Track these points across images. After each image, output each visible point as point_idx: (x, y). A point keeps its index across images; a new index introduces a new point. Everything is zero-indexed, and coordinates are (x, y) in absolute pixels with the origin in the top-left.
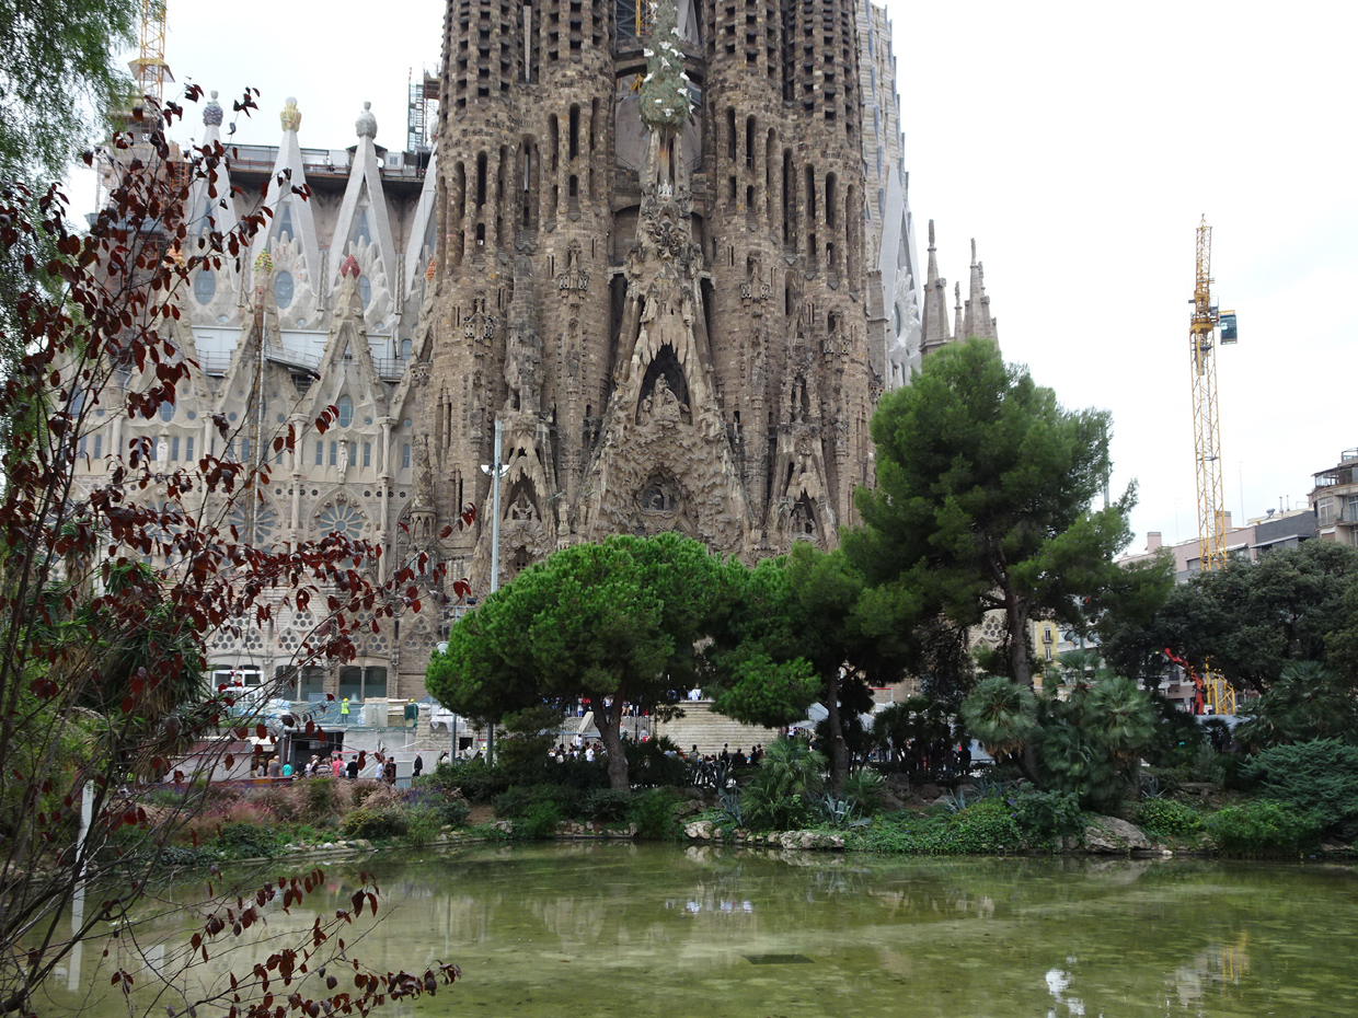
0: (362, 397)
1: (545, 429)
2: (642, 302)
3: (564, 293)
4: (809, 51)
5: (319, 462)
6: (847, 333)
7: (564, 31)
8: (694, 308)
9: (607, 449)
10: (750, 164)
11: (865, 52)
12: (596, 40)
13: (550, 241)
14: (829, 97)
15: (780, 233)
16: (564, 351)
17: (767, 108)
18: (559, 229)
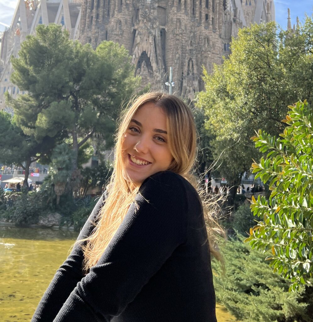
18: (115, 16)
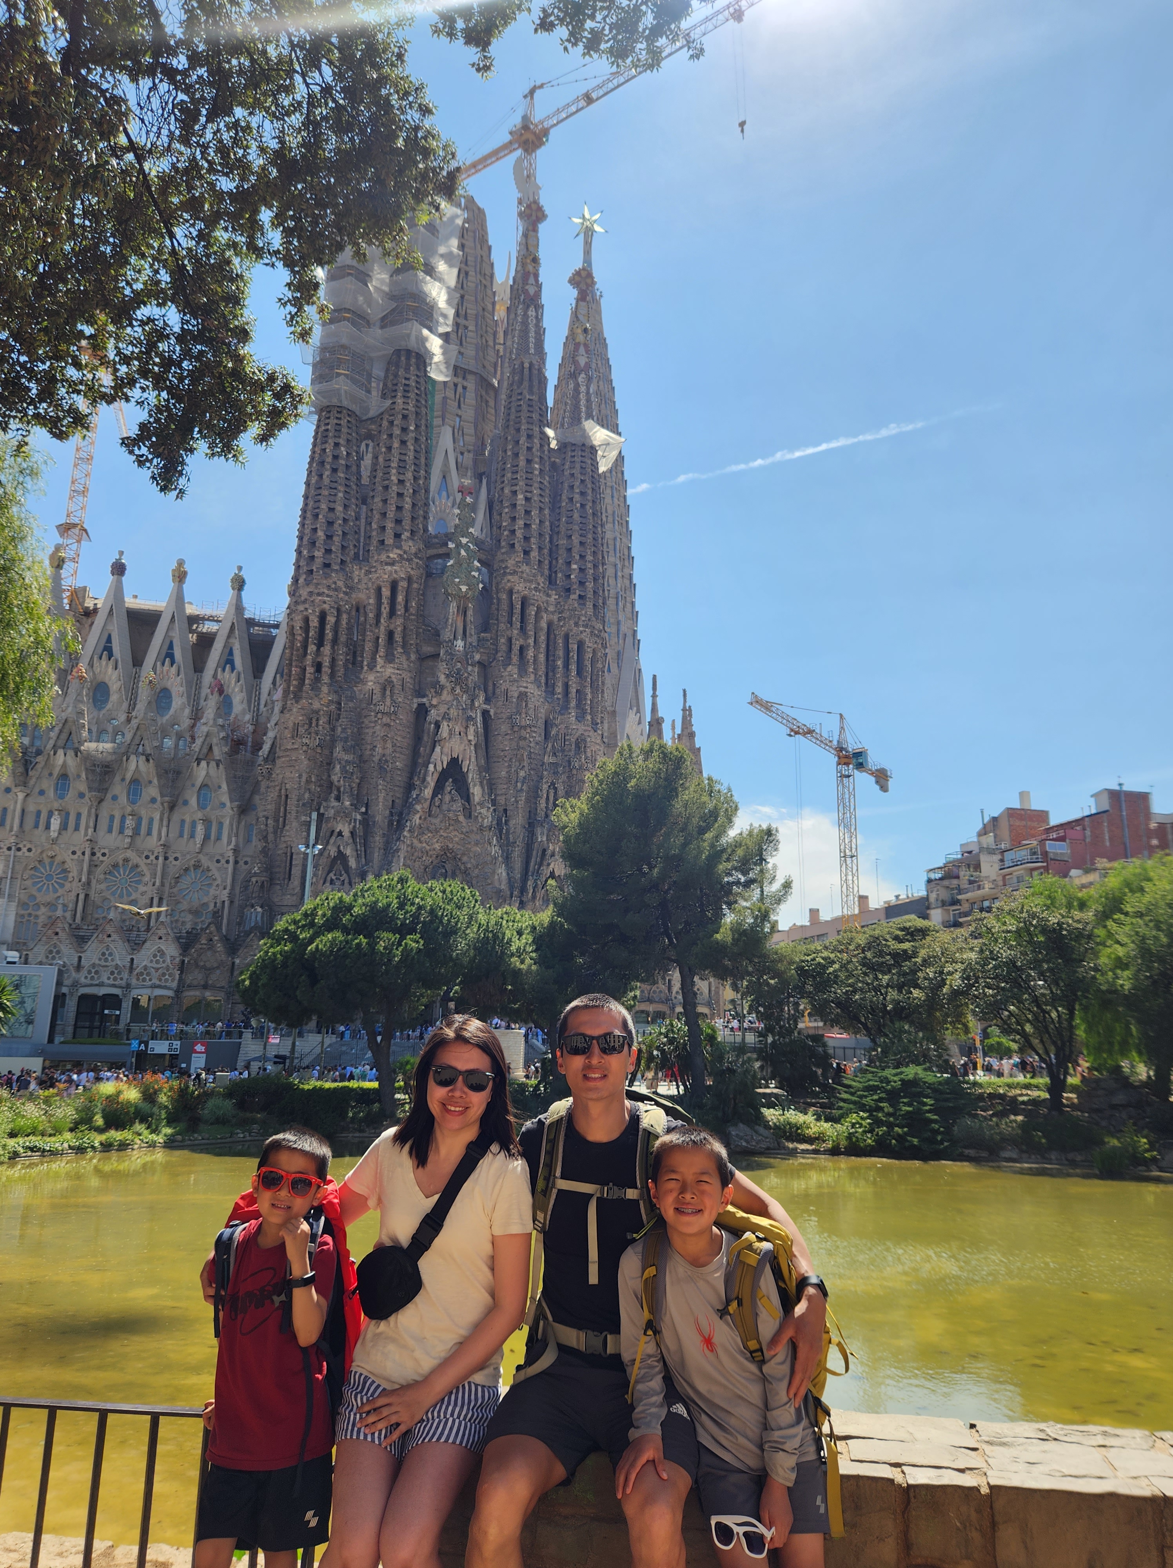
0: (220, 787)
1: (359, 817)
2: (438, 726)
3: (380, 715)
4: (569, 550)
5: (181, 835)
6: (589, 754)
7: (390, 525)
8: (476, 733)
9: (405, 833)
10: (523, 629)
11: (612, 553)
12: (412, 532)
13: (371, 677)
14: (582, 584)
15: (543, 680)
16: (376, 759)
17: (536, 589)
18: (378, 668)
